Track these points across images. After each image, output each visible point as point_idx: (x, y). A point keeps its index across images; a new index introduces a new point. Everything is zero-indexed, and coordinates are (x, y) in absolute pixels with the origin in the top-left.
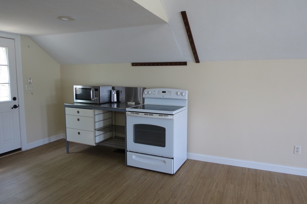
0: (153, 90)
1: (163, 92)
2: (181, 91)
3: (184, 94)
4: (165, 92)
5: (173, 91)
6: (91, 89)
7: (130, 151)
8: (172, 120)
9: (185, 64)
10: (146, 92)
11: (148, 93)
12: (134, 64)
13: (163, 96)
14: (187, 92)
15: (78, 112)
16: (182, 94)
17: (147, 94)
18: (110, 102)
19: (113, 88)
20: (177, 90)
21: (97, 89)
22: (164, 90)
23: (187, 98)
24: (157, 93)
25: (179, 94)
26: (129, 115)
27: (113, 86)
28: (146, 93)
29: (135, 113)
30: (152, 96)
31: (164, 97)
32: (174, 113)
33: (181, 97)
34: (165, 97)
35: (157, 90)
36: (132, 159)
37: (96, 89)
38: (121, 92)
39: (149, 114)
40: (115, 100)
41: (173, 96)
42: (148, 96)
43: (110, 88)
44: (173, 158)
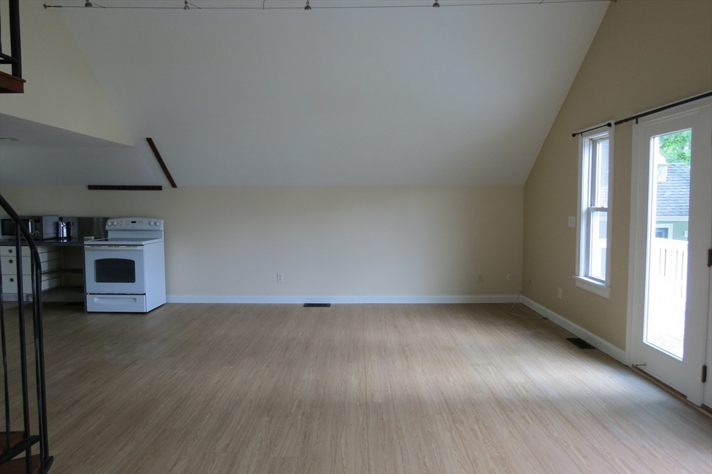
0: (119, 220)
1: (132, 222)
2: (155, 220)
3: (158, 224)
4: (135, 222)
5: (146, 221)
6: (28, 221)
7: (90, 294)
8: (142, 250)
9: (159, 188)
10: (109, 222)
11: (112, 223)
12: (91, 187)
13: (133, 227)
14: (162, 221)
15: (11, 251)
16: (155, 224)
17: (111, 226)
18: (57, 238)
19: (61, 219)
20: (150, 220)
21: (38, 220)
22: (134, 220)
23: (162, 229)
24: (125, 223)
25: (152, 223)
26: (89, 249)
27: (60, 216)
28: (110, 224)
29: (96, 246)
30: (118, 227)
31: (135, 228)
32: (143, 243)
33: (154, 228)
35: (124, 220)
36: (94, 303)
37: (36, 220)
38: (73, 224)
39: (114, 246)
40: (65, 235)
41: (145, 226)
42: (113, 227)
43: (57, 220)
44: (145, 294)
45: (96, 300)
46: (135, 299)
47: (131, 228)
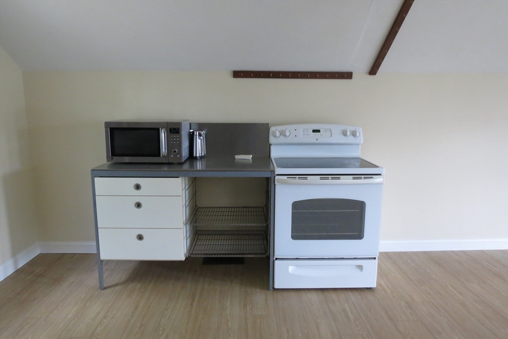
1: (314, 131)
2: (352, 128)
4: (318, 131)
5: (337, 129)
6: (157, 130)
7: (282, 259)
8: (381, 184)
9: (350, 76)
10: (276, 131)
11: (282, 133)
13: (317, 140)
14: (361, 130)
15: (138, 187)
16: (354, 134)
17: (279, 137)
22: (316, 127)
23: (362, 142)
24: (303, 133)
25: (348, 133)
28: (276, 133)
29: (297, 177)
30: (292, 139)
31: (319, 141)
33: (351, 139)
34: (321, 140)
35: (300, 128)
37: (174, 129)
39: (330, 177)
41: (338, 138)
42: (282, 139)
44: (375, 258)
45: (291, 269)
46: (360, 267)
47: (314, 141)
